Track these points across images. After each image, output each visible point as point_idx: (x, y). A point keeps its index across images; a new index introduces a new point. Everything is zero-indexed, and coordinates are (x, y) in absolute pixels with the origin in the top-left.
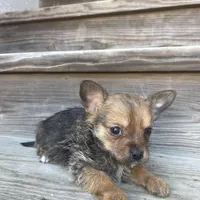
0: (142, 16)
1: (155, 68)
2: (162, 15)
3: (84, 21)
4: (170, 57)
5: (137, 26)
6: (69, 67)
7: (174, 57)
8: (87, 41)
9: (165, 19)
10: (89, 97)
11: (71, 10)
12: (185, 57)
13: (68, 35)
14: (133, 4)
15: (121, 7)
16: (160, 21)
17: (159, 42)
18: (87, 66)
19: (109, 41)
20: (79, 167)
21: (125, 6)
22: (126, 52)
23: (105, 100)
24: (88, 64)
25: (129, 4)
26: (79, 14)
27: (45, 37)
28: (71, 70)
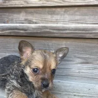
0: (54, 9)
1: (56, 35)
2: (64, 9)
3: (24, 9)
4: (64, 30)
5: (51, 14)
6: (10, 33)
7: (66, 30)
8: (26, 20)
9: (65, 12)
10: (24, 50)
11: (17, 4)
12: (71, 30)
13: (15, 16)
14: (49, 3)
15: (43, 4)
16: (62, 13)
17: (62, 23)
18: (21, 33)
19: (37, 21)
20: (11, 89)
21: (45, 4)
22: (42, 26)
23: (32, 52)
24: (22, 31)
25: (48, 3)
26: (22, 6)
27: (3, 16)
28: (12, 34)
